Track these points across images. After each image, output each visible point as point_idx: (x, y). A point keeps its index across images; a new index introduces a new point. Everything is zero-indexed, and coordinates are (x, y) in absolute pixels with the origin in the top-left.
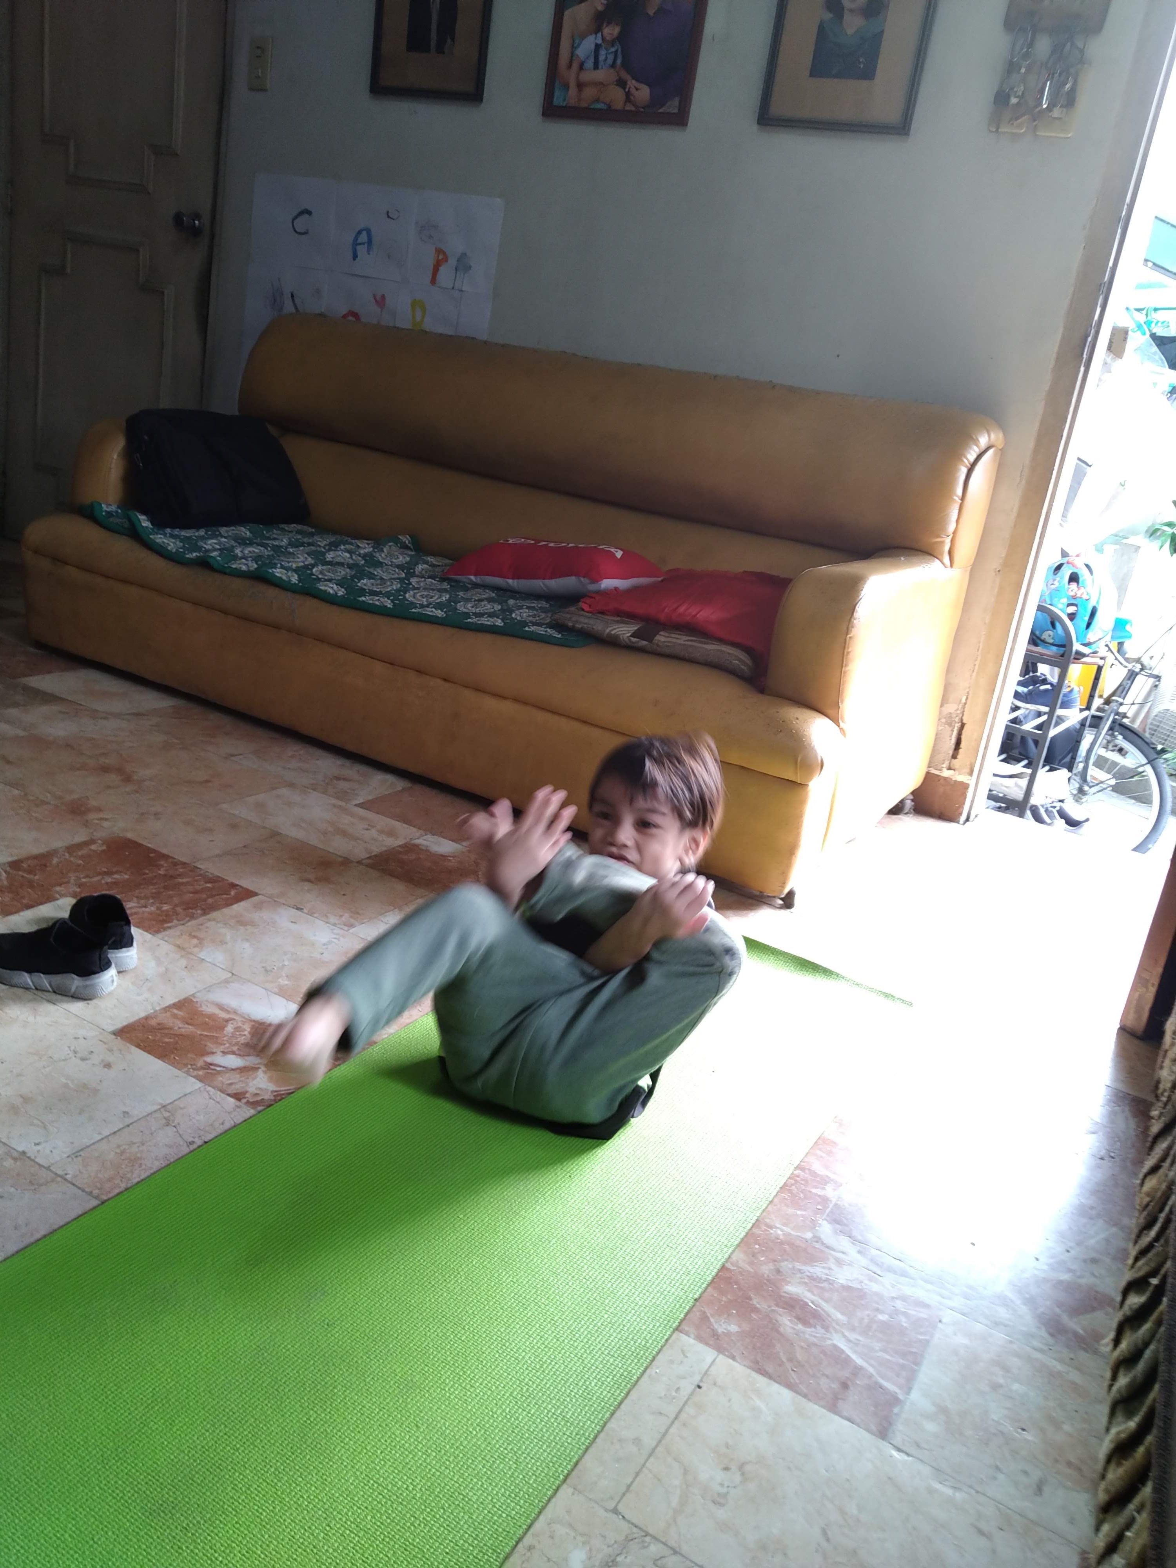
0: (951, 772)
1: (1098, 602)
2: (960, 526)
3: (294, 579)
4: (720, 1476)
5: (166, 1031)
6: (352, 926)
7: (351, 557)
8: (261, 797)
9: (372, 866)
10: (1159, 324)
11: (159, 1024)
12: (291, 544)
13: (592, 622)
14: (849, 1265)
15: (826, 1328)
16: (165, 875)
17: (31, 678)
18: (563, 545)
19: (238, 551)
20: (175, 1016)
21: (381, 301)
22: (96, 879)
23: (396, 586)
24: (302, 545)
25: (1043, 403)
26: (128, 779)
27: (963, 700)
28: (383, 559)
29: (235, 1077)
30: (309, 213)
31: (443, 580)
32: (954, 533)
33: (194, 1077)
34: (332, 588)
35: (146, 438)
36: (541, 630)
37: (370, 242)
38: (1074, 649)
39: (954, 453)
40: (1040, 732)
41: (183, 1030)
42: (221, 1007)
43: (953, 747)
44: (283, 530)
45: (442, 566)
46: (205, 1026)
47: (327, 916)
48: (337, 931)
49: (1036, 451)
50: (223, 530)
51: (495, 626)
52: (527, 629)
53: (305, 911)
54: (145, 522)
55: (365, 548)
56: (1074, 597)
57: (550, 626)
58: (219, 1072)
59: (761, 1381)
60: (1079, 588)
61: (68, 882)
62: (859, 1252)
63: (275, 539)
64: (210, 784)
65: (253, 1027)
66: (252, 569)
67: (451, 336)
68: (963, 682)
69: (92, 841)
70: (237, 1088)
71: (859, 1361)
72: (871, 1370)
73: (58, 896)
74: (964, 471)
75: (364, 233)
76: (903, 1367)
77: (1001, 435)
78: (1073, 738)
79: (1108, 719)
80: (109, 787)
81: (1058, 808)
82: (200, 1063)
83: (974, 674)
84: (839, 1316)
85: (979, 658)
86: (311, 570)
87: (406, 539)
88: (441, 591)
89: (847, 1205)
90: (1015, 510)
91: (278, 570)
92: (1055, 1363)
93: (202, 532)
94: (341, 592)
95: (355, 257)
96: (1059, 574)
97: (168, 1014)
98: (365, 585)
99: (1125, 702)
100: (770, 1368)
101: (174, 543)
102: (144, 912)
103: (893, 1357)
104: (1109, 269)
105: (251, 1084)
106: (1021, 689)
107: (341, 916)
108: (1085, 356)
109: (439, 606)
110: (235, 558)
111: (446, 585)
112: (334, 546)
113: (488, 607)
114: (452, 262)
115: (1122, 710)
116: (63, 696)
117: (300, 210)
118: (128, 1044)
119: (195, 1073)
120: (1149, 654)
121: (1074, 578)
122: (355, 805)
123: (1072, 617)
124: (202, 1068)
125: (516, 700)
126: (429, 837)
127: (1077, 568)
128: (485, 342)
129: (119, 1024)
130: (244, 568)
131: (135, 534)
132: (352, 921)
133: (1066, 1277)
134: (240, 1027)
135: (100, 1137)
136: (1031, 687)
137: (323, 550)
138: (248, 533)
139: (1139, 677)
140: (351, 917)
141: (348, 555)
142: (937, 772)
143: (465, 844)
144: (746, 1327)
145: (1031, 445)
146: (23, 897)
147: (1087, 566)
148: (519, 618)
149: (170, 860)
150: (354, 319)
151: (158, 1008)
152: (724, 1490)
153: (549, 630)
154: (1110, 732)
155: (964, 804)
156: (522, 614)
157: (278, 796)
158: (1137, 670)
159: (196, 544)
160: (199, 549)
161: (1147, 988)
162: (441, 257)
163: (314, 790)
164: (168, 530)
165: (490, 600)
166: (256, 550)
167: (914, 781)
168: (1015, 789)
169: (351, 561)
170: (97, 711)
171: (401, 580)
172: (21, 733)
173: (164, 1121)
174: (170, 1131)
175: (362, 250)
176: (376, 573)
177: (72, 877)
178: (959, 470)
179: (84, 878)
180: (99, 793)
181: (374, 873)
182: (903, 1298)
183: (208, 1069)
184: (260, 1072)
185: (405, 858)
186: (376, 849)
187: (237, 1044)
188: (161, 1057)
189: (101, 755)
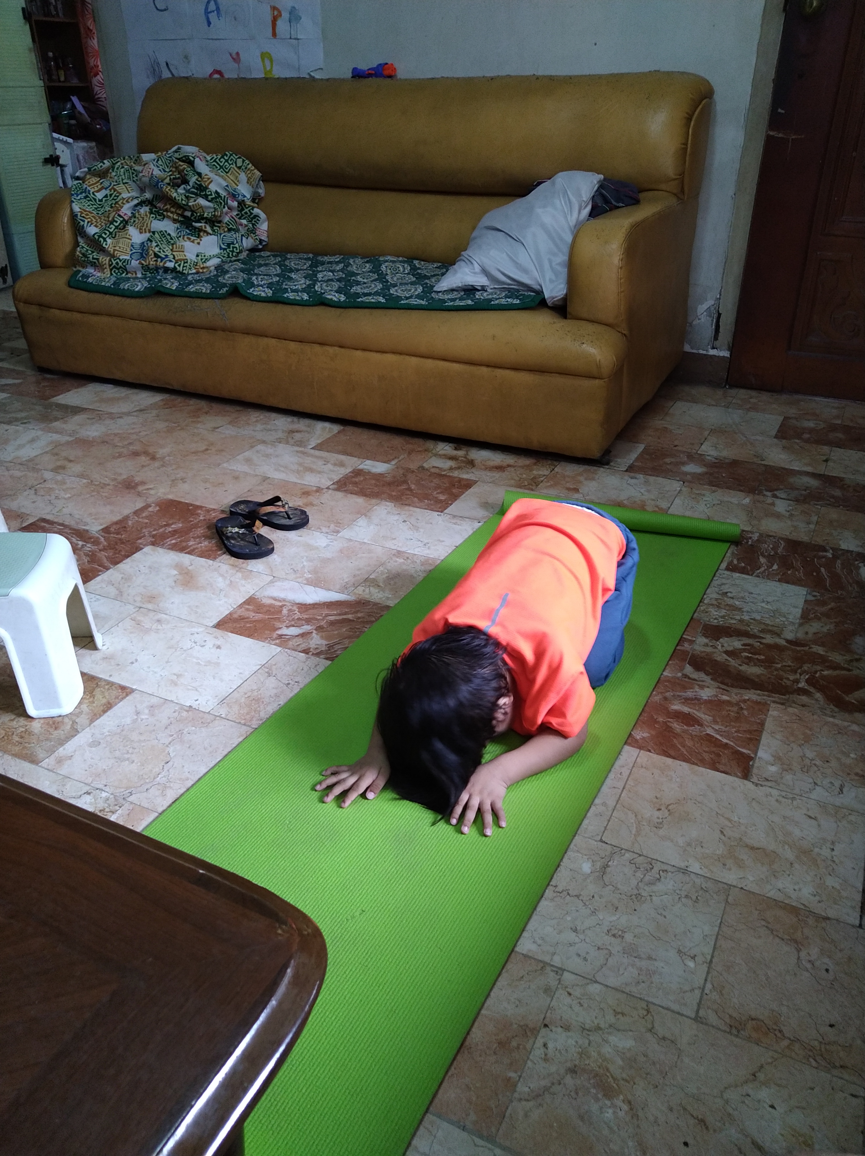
0: (716, 350)
4: (657, 814)
5: (247, 620)
6: (338, 532)
8: (247, 454)
9: (337, 490)
11: (240, 616)
15: (701, 725)
17: (58, 397)
20: (248, 610)
21: (236, 58)
22: (161, 530)
26: (153, 458)
27: (719, 296)
29: (300, 641)
33: (274, 645)
37: (218, 9)
41: (257, 618)
42: (275, 599)
43: (715, 331)
46: (268, 612)
47: (320, 529)
48: (329, 537)
52: (404, 302)
58: (289, 639)
59: (669, 761)
61: (144, 536)
62: (712, 679)
64: (209, 451)
65: (299, 608)
68: (716, 283)
69: (148, 506)
70: (304, 646)
71: (725, 741)
72: (732, 744)
73: (142, 546)
76: (751, 739)
80: (143, 466)
82: (275, 636)
84: (708, 718)
90: (741, 144)
95: (209, 23)
97: (243, 609)
100: (672, 753)
102: (201, 547)
103: (743, 734)
105: (311, 643)
107: (329, 527)
114: (285, 15)
116: (85, 407)
118: (226, 632)
119: (274, 642)
122: (311, 449)
124: (277, 639)
126: (368, 462)
129: (215, 621)
134: (291, 609)
135: (230, 691)
140: (336, 527)
142: (706, 352)
143: (393, 463)
144: (653, 733)
146: (120, 551)
149: (204, 509)
150: (219, 77)
151: (235, 607)
152: (661, 820)
157: (257, 452)
162: (276, 13)
163: (280, 442)
170: (111, 413)
172: (69, 439)
174: (272, 679)
175: (213, 17)
177: (146, 531)
179: (154, 531)
180: (139, 471)
181: (339, 495)
182: (745, 701)
183: (281, 638)
184: (314, 635)
185: (357, 480)
186: (336, 478)
187: (293, 620)
188: (249, 636)
189: (130, 444)
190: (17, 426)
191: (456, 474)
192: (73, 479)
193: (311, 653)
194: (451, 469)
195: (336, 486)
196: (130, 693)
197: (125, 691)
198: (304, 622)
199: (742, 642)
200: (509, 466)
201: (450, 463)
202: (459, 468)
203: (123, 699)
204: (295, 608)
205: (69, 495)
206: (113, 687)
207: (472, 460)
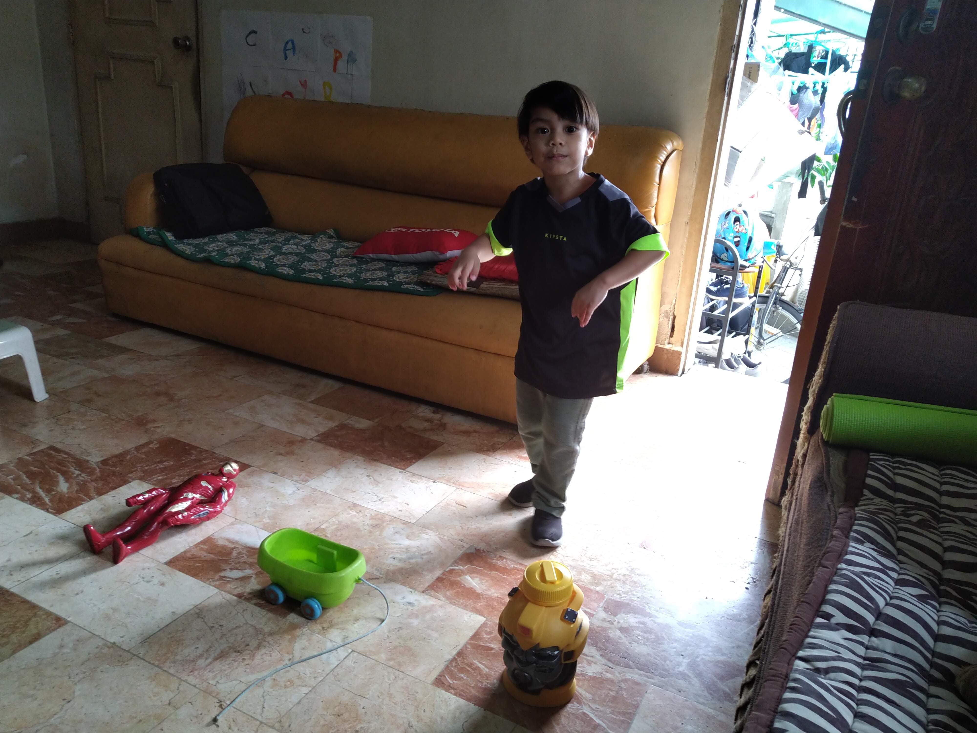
0: (670, 345)
1: (752, 234)
2: (659, 200)
3: (263, 266)
5: (197, 559)
6: (307, 481)
7: (297, 248)
8: (252, 403)
9: (319, 441)
10: (794, 45)
11: (192, 555)
12: (261, 242)
13: (442, 280)
14: (595, 664)
15: (579, 702)
16: (195, 460)
17: (111, 338)
18: (424, 230)
19: (228, 250)
20: (202, 549)
21: (304, 84)
22: (153, 466)
23: (325, 265)
24: (268, 242)
25: (705, 120)
26: (171, 399)
27: (674, 302)
28: (317, 247)
29: (238, 584)
30: (255, 32)
31: (354, 257)
32: (656, 204)
33: (213, 586)
34: (286, 271)
35: (166, 185)
36: (410, 287)
37: (294, 48)
38: (739, 264)
39: (652, 156)
40: (724, 316)
41: (207, 558)
42: (230, 541)
43: (670, 330)
44: (257, 232)
45: (353, 248)
46: (219, 553)
47: (292, 477)
48: (298, 485)
49: (703, 149)
50: (219, 237)
51: (383, 285)
52: (402, 287)
53: (279, 474)
54: (170, 237)
55: (306, 241)
56: (738, 232)
57: (416, 283)
58: (229, 582)
60: (740, 226)
61: (137, 470)
62: (601, 655)
63: (251, 240)
64: (221, 397)
65: (248, 551)
66: (237, 262)
67: (347, 104)
68: (672, 291)
69: (150, 442)
70: (239, 590)
71: (598, 721)
72: (604, 725)
73: (130, 480)
74: (659, 166)
75: (290, 43)
76: (623, 722)
77: (680, 142)
78: (749, 313)
79: (772, 298)
80: (160, 406)
81: (742, 358)
82: (217, 577)
83: (679, 286)
84: (588, 696)
85: (681, 276)
86: (273, 259)
87: (331, 232)
88: (352, 265)
89: (595, 628)
90: (694, 186)
91: (253, 261)
92: (711, 710)
93: (206, 240)
94: (291, 272)
95: (286, 58)
96: (728, 219)
97: (198, 548)
98: (305, 266)
99: (782, 286)
101: (190, 248)
103: (617, 716)
104: (736, 37)
105: (247, 587)
106: (714, 289)
107: (300, 475)
108: (727, 90)
109: (350, 276)
110: (227, 255)
111: (355, 261)
112: (287, 241)
113: (379, 274)
114: (345, 57)
115: (781, 291)
116: (130, 348)
117: (250, 31)
118: (175, 570)
119: (214, 584)
120: (795, 255)
121: (737, 220)
122: (309, 402)
123: (737, 244)
124: (217, 580)
125: (400, 331)
126: (355, 418)
127: (738, 214)
128: (369, 106)
129: (169, 558)
130: (232, 261)
131: (164, 245)
132: (307, 477)
133: (722, 658)
134: (240, 552)
135: (158, 629)
136: (719, 287)
137: (281, 245)
138: (235, 237)
139: (790, 270)
140: (307, 476)
141: (295, 247)
142: (662, 346)
143: (376, 420)
145: (700, 146)
146: (110, 483)
147: (745, 212)
148: (398, 280)
149: (198, 449)
150: (289, 97)
151: (191, 545)
153: (415, 286)
154: (774, 305)
155: (679, 364)
156: (400, 277)
157: (262, 401)
158: (788, 266)
159: (203, 248)
160: (205, 251)
161: (779, 476)
162: (338, 55)
163: (285, 394)
164: (186, 241)
165: (381, 269)
166: (239, 248)
167: (648, 353)
168: (711, 350)
169: (298, 251)
170: (151, 355)
171: (327, 261)
172: (106, 375)
173: (197, 615)
174: (200, 621)
175: (289, 53)
176: (312, 257)
177: (139, 466)
178: (656, 167)
179: (146, 466)
180: (154, 410)
181: (320, 446)
182: (626, 681)
183: (222, 580)
184: (253, 580)
185: (338, 433)
186: (322, 430)
187: (239, 562)
188: (195, 575)
189: (155, 385)
190: (65, 360)
191: (427, 435)
192: (94, 411)
193: (243, 598)
194: (425, 430)
195: (318, 438)
196: (63, 625)
197: (60, 622)
198: (248, 566)
199: (637, 620)
200: (475, 431)
201: (426, 425)
202: (432, 430)
203: (54, 630)
204: (244, 552)
205: (85, 427)
206: (50, 619)
207: (445, 424)
